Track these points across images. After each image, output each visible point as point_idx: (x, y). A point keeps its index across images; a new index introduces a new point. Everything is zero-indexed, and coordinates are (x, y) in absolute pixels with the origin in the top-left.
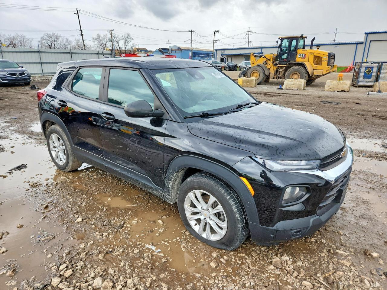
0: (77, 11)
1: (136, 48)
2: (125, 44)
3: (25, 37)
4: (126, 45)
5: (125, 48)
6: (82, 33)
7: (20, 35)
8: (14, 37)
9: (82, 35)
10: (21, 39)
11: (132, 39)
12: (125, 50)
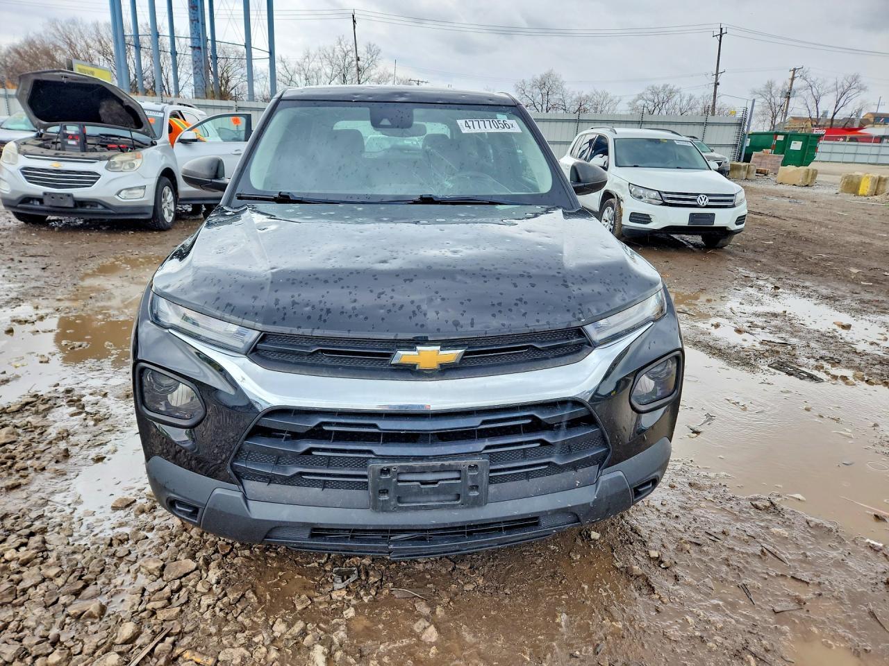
0: (721, 29)
1: (872, 114)
2: (838, 102)
3: (608, 94)
4: (839, 106)
5: (835, 114)
6: (717, 79)
7: (600, 92)
8: (587, 96)
9: (717, 84)
10: (599, 99)
11: (862, 88)
12: (832, 120)
